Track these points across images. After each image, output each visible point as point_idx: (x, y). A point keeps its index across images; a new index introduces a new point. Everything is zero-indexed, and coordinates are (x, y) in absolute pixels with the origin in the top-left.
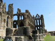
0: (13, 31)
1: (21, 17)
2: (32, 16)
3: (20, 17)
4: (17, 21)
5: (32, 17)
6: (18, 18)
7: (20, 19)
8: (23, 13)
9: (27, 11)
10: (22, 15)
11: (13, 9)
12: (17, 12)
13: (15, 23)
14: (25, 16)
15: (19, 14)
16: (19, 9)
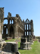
0: (1, 46)
1: (11, 21)
2: (22, 21)
4: (7, 24)
7: (10, 23)
8: (14, 17)
9: (17, 16)
11: (4, 13)
12: (8, 16)
13: (5, 27)
14: (15, 21)
16: (9, 13)
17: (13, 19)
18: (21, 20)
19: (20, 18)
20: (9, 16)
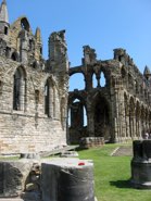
1: (98, 78)
3: (94, 76)
4: (82, 91)
5: (140, 75)
6: (88, 81)
7: (95, 85)
8: (106, 62)
9: (119, 54)
10: (102, 69)
11: (66, 50)
12: (83, 60)
14: (113, 74)
15: (90, 68)
17: (104, 68)
18: (136, 71)
19: (129, 61)
20: (88, 60)
